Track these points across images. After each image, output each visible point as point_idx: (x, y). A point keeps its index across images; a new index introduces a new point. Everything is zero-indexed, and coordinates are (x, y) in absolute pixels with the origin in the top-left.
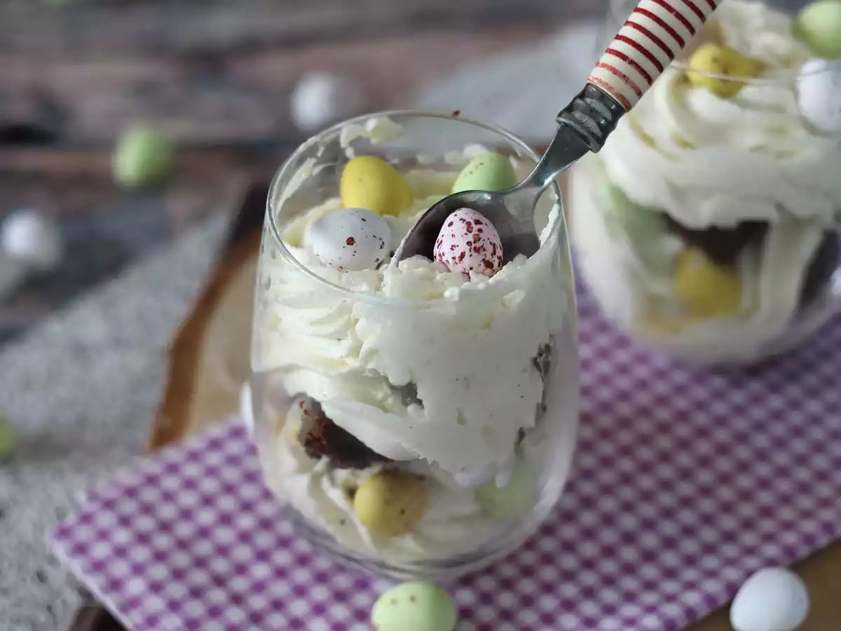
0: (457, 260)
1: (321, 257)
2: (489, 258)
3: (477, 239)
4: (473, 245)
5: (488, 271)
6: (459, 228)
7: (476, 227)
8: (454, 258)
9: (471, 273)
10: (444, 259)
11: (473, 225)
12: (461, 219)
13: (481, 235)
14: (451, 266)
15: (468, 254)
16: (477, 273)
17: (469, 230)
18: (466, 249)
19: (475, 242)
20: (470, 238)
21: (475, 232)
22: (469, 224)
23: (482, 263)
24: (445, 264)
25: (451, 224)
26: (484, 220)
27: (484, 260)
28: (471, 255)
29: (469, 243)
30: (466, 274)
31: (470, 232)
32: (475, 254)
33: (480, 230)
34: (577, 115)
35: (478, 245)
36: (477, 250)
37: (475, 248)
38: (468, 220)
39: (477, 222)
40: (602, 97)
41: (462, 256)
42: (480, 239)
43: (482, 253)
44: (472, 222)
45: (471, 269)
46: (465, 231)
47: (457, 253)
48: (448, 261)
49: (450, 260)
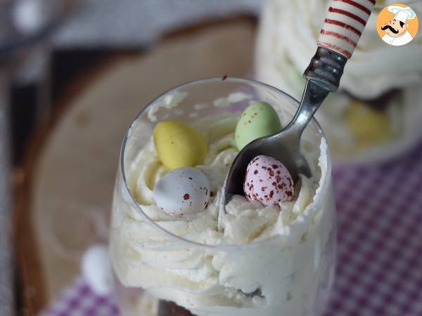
0: (269, 197)
1: (165, 210)
2: (289, 189)
3: (279, 179)
4: (277, 184)
5: (290, 198)
6: (264, 174)
7: (275, 171)
8: (266, 196)
9: (280, 203)
10: (258, 198)
11: (273, 170)
12: (263, 167)
13: (281, 175)
14: (264, 202)
15: (275, 191)
16: (284, 202)
17: (272, 174)
18: (273, 188)
19: (278, 182)
20: (274, 179)
21: (275, 174)
22: (269, 169)
23: (286, 195)
24: (260, 201)
25: (256, 172)
26: (278, 163)
27: (286, 192)
28: (277, 192)
29: (274, 184)
30: (277, 205)
31: (272, 175)
32: (280, 190)
33: (279, 172)
34: (317, 71)
35: (280, 183)
36: (280, 187)
37: (279, 186)
38: (268, 167)
39: (275, 167)
40: (330, 54)
41: (272, 194)
42: (280, 179)
43: (284, 187)
44: (271, 167)
45: (279, 201)
46: (269, 175)
47: (267, 192)
48: (262, 199)
49: (263, 198)
